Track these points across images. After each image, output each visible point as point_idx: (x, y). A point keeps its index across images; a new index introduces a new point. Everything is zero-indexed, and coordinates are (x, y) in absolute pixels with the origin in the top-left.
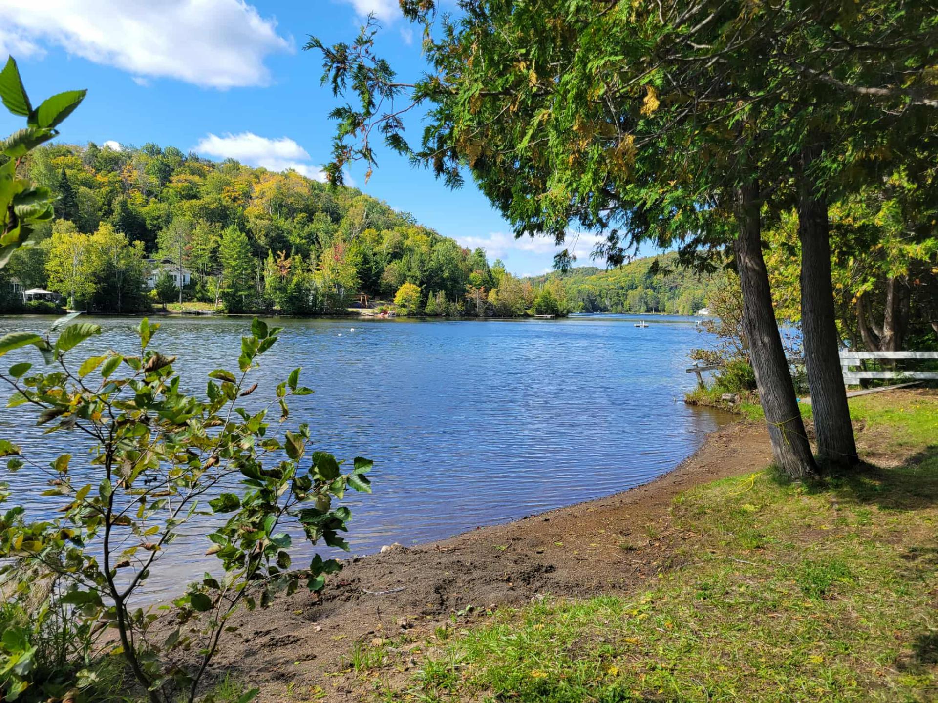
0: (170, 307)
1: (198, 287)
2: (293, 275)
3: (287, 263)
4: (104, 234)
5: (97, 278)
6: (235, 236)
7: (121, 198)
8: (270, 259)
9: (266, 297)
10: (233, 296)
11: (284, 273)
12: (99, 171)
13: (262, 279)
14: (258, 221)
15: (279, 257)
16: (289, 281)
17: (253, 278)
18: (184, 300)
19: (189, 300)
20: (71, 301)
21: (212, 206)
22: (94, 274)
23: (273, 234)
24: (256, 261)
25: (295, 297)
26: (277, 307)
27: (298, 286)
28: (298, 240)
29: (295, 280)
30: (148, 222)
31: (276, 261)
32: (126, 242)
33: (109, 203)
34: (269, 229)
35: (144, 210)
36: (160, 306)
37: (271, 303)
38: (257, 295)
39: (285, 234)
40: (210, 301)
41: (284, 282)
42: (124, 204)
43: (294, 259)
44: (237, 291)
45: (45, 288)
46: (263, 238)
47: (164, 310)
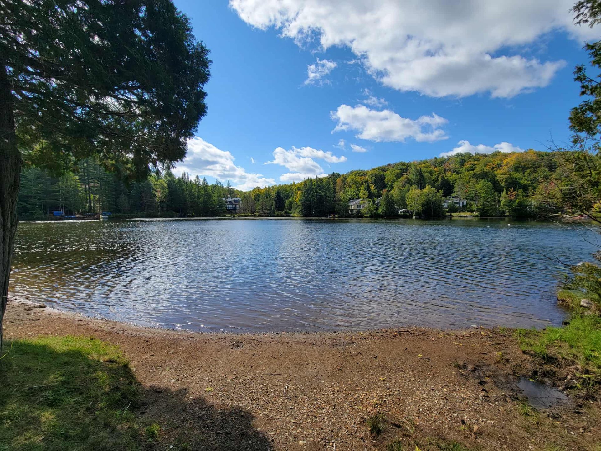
0: (453, 214)
1: (468, 206)
2: (517, 199)
3: (514, 193)
4: (427, 189)
5: (423, 205)
6: (485, 184)
7: (442, 175)
8: (504, 192)
9: (500, 209)
10: (483, 209)
11: (512, 198)
12: (436, 167)
13: (499, 201)
14: (501, 176)
15: (510, 191)
16: (514, 202)
17: (495, 201)
18: (460, 212)
19: (463, 212)
20: (415, 212)
21: (478, 173)
22: (422, 203)
23: (510, 181)
24: (496, 193)
25: (517, 209)
26: (507, 214)
27: (520, 204)
28: (526, 182)
29: (518, 201)
30: (451, 182)
31: (507, 192)
32: (436, 191)
33: (438, 177)
34: (507, 179)
35: (450, 178)
36: (450, 214)
37: (504, 212)
38: (496, 209)
39: (517, 180)
40: (472, 211)
41: (511, 202)
42: (443, 177)
43: (518, 191)
44: (484, 208)
45: (406, 208)
46: (504, 183)
47: (451, 216)
